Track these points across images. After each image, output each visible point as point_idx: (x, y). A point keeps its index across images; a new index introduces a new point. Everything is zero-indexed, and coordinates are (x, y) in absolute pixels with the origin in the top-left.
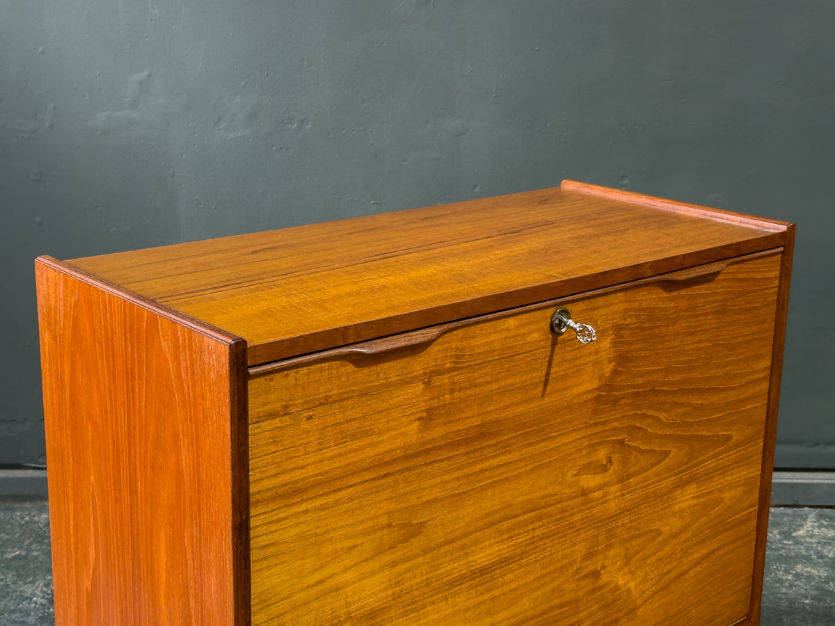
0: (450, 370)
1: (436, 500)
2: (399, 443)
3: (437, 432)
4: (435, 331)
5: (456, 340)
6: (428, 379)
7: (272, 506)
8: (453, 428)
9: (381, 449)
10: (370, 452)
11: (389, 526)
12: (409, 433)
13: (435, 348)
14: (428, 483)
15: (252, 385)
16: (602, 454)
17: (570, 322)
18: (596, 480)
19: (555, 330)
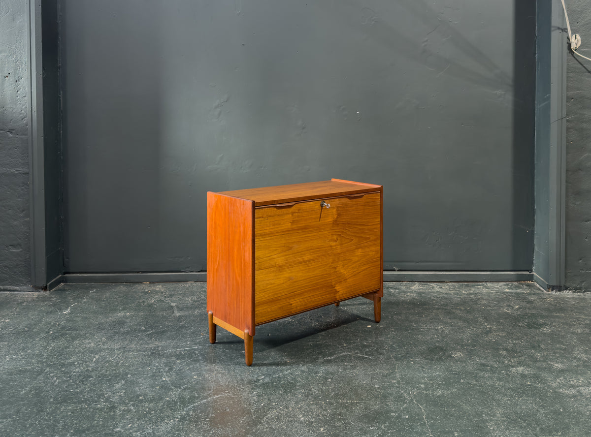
0: (297, 212)
1: (295, 242)
2: (286, 227)
3: (294, 226)
4: (294, 203)
5: (298, 206)
6: (293, 213)
7: (259, 237)
8: (299, 225)
9: (282, 228)
10: (280, 228)
11: (284, 246)
12: (288, 226)
13: (294, 207)
14: (293, 238)
15: (256, 211)
16: (335, 237)
17: (325, 204)
18: (334, 244)
19: (322, 206)
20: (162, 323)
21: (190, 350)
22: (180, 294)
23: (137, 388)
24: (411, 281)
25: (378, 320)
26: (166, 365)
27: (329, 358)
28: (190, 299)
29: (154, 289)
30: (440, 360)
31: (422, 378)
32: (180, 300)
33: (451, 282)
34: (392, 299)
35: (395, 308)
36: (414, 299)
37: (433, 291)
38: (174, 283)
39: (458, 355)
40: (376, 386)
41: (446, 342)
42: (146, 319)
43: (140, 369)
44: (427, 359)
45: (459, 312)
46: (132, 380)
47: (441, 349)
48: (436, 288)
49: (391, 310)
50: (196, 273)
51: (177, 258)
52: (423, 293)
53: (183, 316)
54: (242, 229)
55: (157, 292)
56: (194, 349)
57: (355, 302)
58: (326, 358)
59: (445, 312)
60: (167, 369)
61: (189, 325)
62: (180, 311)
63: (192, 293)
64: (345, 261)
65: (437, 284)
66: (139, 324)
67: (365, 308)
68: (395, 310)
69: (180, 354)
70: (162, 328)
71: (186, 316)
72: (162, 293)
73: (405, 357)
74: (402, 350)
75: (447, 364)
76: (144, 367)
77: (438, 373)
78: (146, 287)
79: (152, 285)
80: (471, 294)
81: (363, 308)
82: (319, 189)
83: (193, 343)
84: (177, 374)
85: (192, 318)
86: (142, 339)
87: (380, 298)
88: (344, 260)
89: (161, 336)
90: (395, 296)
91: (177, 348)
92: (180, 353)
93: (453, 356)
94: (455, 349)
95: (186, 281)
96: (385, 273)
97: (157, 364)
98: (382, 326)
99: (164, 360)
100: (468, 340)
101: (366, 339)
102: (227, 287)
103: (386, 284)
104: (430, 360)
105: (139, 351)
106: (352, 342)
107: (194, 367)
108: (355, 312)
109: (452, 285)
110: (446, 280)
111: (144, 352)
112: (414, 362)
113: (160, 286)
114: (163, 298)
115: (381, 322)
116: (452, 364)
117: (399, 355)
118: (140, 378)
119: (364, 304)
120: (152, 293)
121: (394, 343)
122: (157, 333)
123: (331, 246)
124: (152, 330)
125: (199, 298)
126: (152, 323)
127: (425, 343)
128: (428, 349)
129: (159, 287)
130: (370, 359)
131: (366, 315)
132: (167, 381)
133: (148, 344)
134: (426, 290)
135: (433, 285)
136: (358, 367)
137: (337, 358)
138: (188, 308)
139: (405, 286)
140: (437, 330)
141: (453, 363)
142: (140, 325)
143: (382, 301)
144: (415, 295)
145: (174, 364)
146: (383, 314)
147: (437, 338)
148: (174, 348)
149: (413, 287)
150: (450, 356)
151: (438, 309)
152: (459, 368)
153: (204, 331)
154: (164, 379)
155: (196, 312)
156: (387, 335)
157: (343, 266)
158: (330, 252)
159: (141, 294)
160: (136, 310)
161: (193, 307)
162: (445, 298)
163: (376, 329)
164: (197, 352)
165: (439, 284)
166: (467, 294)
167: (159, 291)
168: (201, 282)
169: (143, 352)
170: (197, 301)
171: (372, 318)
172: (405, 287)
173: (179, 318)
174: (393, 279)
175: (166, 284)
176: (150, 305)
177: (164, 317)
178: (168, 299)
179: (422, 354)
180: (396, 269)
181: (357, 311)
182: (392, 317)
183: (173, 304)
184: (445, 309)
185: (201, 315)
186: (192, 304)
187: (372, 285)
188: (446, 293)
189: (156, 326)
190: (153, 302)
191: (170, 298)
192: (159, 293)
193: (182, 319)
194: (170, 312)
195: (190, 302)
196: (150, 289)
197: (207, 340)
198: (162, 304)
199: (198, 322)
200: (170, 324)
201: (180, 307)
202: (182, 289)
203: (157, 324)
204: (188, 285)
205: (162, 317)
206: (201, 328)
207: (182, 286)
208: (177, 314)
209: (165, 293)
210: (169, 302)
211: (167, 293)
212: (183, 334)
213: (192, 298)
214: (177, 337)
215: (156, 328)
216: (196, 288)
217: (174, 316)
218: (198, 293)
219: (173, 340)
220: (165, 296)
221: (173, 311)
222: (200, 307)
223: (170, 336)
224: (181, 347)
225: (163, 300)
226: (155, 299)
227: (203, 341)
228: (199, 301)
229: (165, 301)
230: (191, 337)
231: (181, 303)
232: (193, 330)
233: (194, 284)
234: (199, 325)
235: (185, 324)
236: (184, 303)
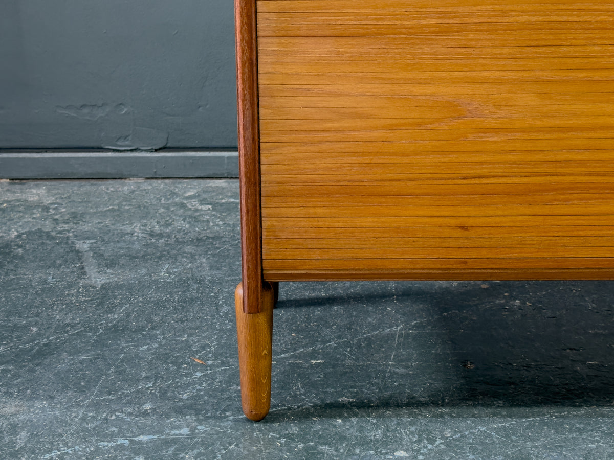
20: (38, 315)
22: (104, 214)
29: (24, 197)
50: (150, 154)
51: (86, 111)
53: (119, 287)
55: (30, 207)
56: (174, 441)
61: (143, 322)
62: (107, 266)
63: (145, 212)
70: (39, 334)
71: (130, 289)
72: (46, 209)
79: (18, 186)
85: (152, 294)
89: (32, 371)
91: (101, 435)
95: (120, 177)
114: (48, 226)
120: (12, 209)
129: (37, 193)
138: (132, 258)
148: (84, 435)
153: (203, 347)
155: (164, 272)
168: (167, 181)
173: (104, 296)
177: (48, 290)
178: (66, 226)
183: (83, 246)
186: (147, 245)
189: (16, 327)
190: (13, 236)
191: (71, 225)
192: (35, 211)
193: (115, 298)
194: (72, 272)
195: (138, 236)
196: (10, 197)
197: (223, 391)
198: (43, 243)
199: (175, 309)
200: (70, 316)
201: (106, 255)
202: (110, 198)
203: (20, 317)
204: (126, 188)
205: (43, 290)
206: (190, 335)
207: (108, 189)
208: (97, 278)
209: (54, 209)
210: (68, 238)
211: (64, 210)
212: (122, 361)
213: (145, 225)
214: (99, 377)
215: (14, 335)
216: (152, 196)
217: (84, 287)
218: (163, 210)
219: (82, 390)
220: (56, 220)
221: (83, 268)
222: (176, 255)
223: (68, 371)
224: (116, 430)
225: (48, 232)
226: (20, 229)
227: (210, 396)
228: (169, 236)
229: (53, 234)
230: (156, 378)
231: (108, 242)
232: (161, 346)
233: (147, 186)
234: (182, 322)
235: (128, 316)
236: (118, 242)
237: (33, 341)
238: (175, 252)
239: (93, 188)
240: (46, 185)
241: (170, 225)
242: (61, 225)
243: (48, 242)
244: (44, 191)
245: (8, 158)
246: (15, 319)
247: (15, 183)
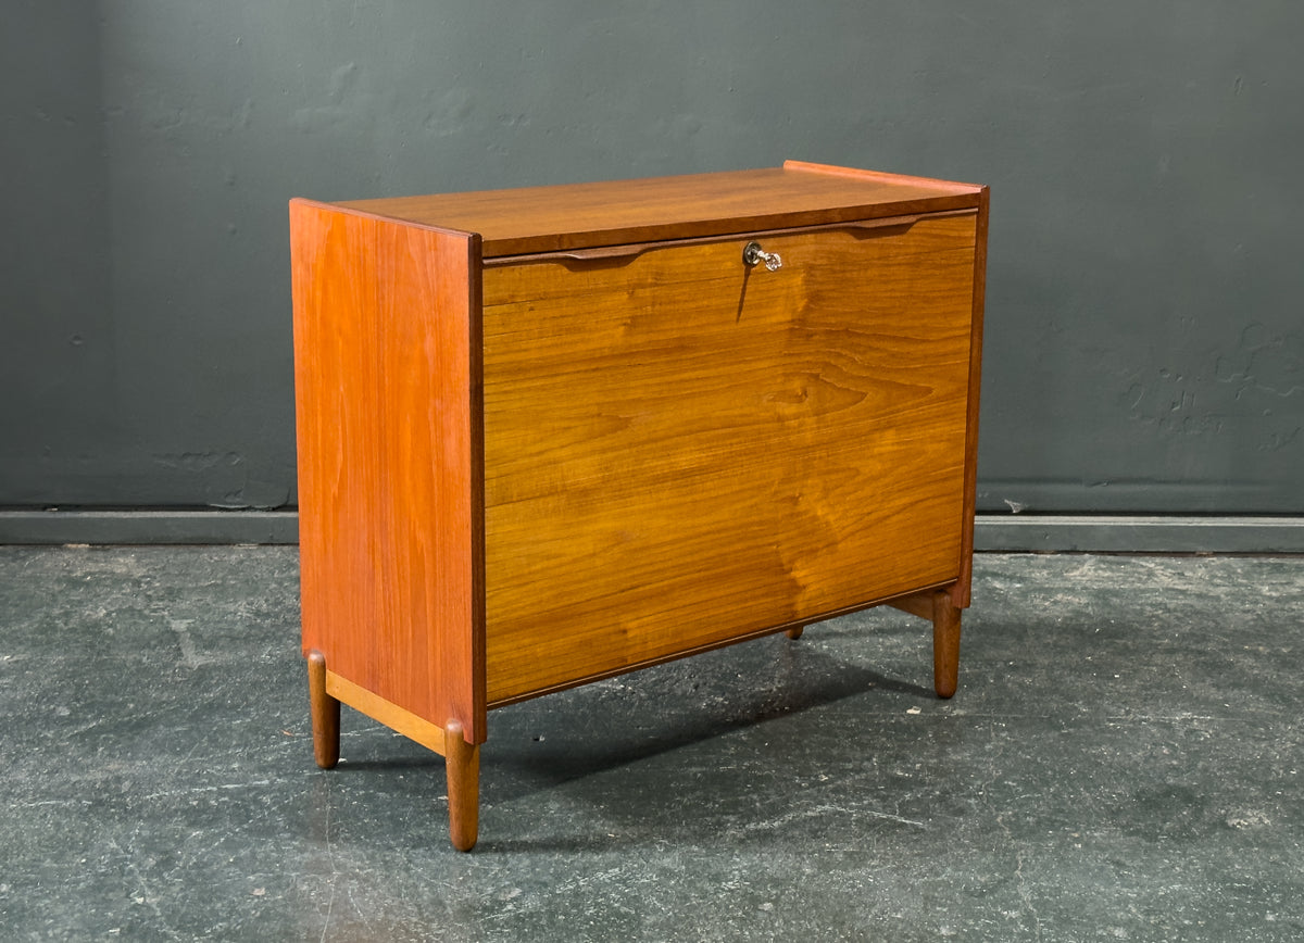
0: (651, 285)
1: (639, 400)
2: (607, 343)
3: (639, 339)
4: (637, 248)
5: (656, 259)
6: (632, 289)
7: (499, 380)
8: (654, 337)
9: (592, 346)
10: (581, 347)
11: (599, 415)
12: (613, 336)
13: (637, 264)
14: (632, 384)
15: (486, 274)
16: (797, 385)
17: (761, 253)
18: (788, 409)
19: (748, 261)
20: (134, 693)
21: (239, 792)
22: (205, 590)
23: (34, 934)
24: (1067, 552)
25: (944, 689)
26: (149, 846)
27: (765, 825)
28: (241, 609)
29: (109, 567)
30: (1182, 837)
31: (1118, 903)
32: (206, 609)
33: (1216, 554)
34: (998, 614)
35: (1007, 648)
36: (1078, 613)
37: (1151, 585)
38: (181, 549)
39: (1252, 819)
40: (944, 931)
41: (1205, 770)
42: (73, 676)
43: (48, 863)
44: (1137, 832)
45: (1250, 661)
46: (13, 906)
47: (1187, 796)
48: (1161, 575)
49: (992, 653)
50: (264, 515)
51: (189, 460)
52: (1116, 594)
53: (216, 668)
54: (430, 345)
55: (118, 581)
56: (255, 788)
57: (861, 626)
58: (752, 826)
59: (1197, 664)
60: (151, 862)
61: (238, 700)
62: (206, 647)
63: (252, 588)
64: (833, 477)
65: (1166, 560)
66: (46, 696)
67: (898, 646)
68: (1008, 653)
69: (204, 806)
70: (136, 710)
71: (228, 670)
72: (137, 583)
73: (1052, 824)
74: (1038, 799)
75: (1212, 852)
76: (62, 854)
77: (1176, 887)
78: (77, 560)
79: (101, 554)
80: (1294, 598)
81: (891, 647)
82: (739, 198)
83: (253, 765)
84: (190, 882)
85: (250, 675)
86: (58, 750)
87: (960, 611)
88: (829, 472)
89: (131, 739)
90: (1007, 604)
91: (193, 784)
92: (203, 801)
93: (1233, 822)
94: (1238, 798)
95: (226, 542)
96: (979, 520)
97: (113, 845)
98: (962, 713)
99: (140, 829)
100: (1288, 768)
101: (904, 759)
102: (379, 570)
103: (981, 561)
104: (1145, 835)
105: (47, 794)
106: (850, 766)
107: (253, 854)
108: (862, 660)
109: (1223, 567)
110: (1200, 549)
111: (66, 799)
112: (1086, 845)
113: (131, 560)
114: (140, 603)
115: (957, 697)
116: (1230, 854)
117: (1026, 815)
118: (47, 896)
119: (894, 631)
120: (98, 582)
121: (1008, 773)
122: (118, 728)
123: (780, 419)
124: (96, 718)
125: (277, 604)
126: (97, 693)
127: (1123, 774)
128: (1138, 797)
129: (125, 563)
130: (917, 830)
131: (902, 670)
132: (149, 907)
133: (82, 769)
134: (1125, 581)
135: (1150, 563)
136: (873, 857)
137: (793, 825)
138: (233, 639)
139: (1044, 567)
140: (1168, 726)
141: (1236, 849)
142: (51, 700)
143: (965, 620)
144: (1084, 600)
145: (180, 842)
146: (966, 669)
147: (1171, 756)
148: (178, 783)
149: (1076, 573)
150: (1224, 825)
151: (1171, 651)
152: (1257, 869)
153: (294, 723)
154: (140, 900)
155: (266, 655)
156: (983, 743)
157: (826, 491)
158: (776, 440)
159: (57, 588)
160: (35, 644)
161: (253, 636)
162: (1197, 612)
163: (938, 721)
164: (266, 799)
165: (1173, 561)
166: (1278, 600)
167: (127, 578)
168: (286, 548)
169: (58, 798)
170: (268, 615)
171: (924, 683)
172: (1045, 573)
173: (202, 674)
174: (1001, 542)
175: (156, 551)
176: (93, 628)
177: (143, 670)
178: (161, 604)
179: (1114, 814)
180: (1015, 506)
181: (870, 655)
182: (999, 677)
183: (179, 625)
184: (1200, 653)
185: (284, 666)
186: (250, 627)
187: (933, 564)
188: (1200, 596)
189: (113, 704)
190: (102, 615)
191: (166, 602)
192: (124, 585)
193: (212, 678)
194: (168, 654)
195: (241, 616)
196: (92, 567)
197: (305, 755)
198: (135, 623)
199: (272, 690)
200: (166, 694)
201: (205, 636)
202: (212, 571)
203: (116, 694)
204: (234, 557)
205: (138, 670)
206: (283, 712)
207: (211, 558)
208: (194, 659)
209: (147, 583)
210: (163, 617)
211: (158, 584)
212: (215, 732)
213: (252, 604)
214: (193, 744)
215: (112, 710)
216: (265, 567)
217: (181, 668)
218: (274, 585)
219: (178, 754)
220: (150, 596)
221: (179, 649)
222: (281, 637)
223: (165, 739)
224: (207, 781)
225: (140, 611)
226: (109, 607)
227: (292, 759)
228: (277, 616)
229: (146, 612)
230: (246, 746)
231: (208, 622)
232: (253, 720)
233: (260, 554)
234: (277, 700)
235: (224, 695)
236: (219, 622)
237: (131, 715)
238: (281, 633)
239: (194, 557)
240: (135, 552)
241: (280, 603)
242: (155, 603)
243: (141, 621)
244: (133, 561)
245: (88, 518)
246: (111, 697)
247: (97, 550)
